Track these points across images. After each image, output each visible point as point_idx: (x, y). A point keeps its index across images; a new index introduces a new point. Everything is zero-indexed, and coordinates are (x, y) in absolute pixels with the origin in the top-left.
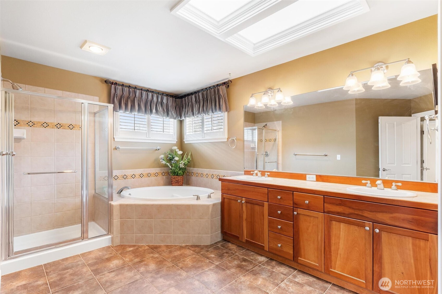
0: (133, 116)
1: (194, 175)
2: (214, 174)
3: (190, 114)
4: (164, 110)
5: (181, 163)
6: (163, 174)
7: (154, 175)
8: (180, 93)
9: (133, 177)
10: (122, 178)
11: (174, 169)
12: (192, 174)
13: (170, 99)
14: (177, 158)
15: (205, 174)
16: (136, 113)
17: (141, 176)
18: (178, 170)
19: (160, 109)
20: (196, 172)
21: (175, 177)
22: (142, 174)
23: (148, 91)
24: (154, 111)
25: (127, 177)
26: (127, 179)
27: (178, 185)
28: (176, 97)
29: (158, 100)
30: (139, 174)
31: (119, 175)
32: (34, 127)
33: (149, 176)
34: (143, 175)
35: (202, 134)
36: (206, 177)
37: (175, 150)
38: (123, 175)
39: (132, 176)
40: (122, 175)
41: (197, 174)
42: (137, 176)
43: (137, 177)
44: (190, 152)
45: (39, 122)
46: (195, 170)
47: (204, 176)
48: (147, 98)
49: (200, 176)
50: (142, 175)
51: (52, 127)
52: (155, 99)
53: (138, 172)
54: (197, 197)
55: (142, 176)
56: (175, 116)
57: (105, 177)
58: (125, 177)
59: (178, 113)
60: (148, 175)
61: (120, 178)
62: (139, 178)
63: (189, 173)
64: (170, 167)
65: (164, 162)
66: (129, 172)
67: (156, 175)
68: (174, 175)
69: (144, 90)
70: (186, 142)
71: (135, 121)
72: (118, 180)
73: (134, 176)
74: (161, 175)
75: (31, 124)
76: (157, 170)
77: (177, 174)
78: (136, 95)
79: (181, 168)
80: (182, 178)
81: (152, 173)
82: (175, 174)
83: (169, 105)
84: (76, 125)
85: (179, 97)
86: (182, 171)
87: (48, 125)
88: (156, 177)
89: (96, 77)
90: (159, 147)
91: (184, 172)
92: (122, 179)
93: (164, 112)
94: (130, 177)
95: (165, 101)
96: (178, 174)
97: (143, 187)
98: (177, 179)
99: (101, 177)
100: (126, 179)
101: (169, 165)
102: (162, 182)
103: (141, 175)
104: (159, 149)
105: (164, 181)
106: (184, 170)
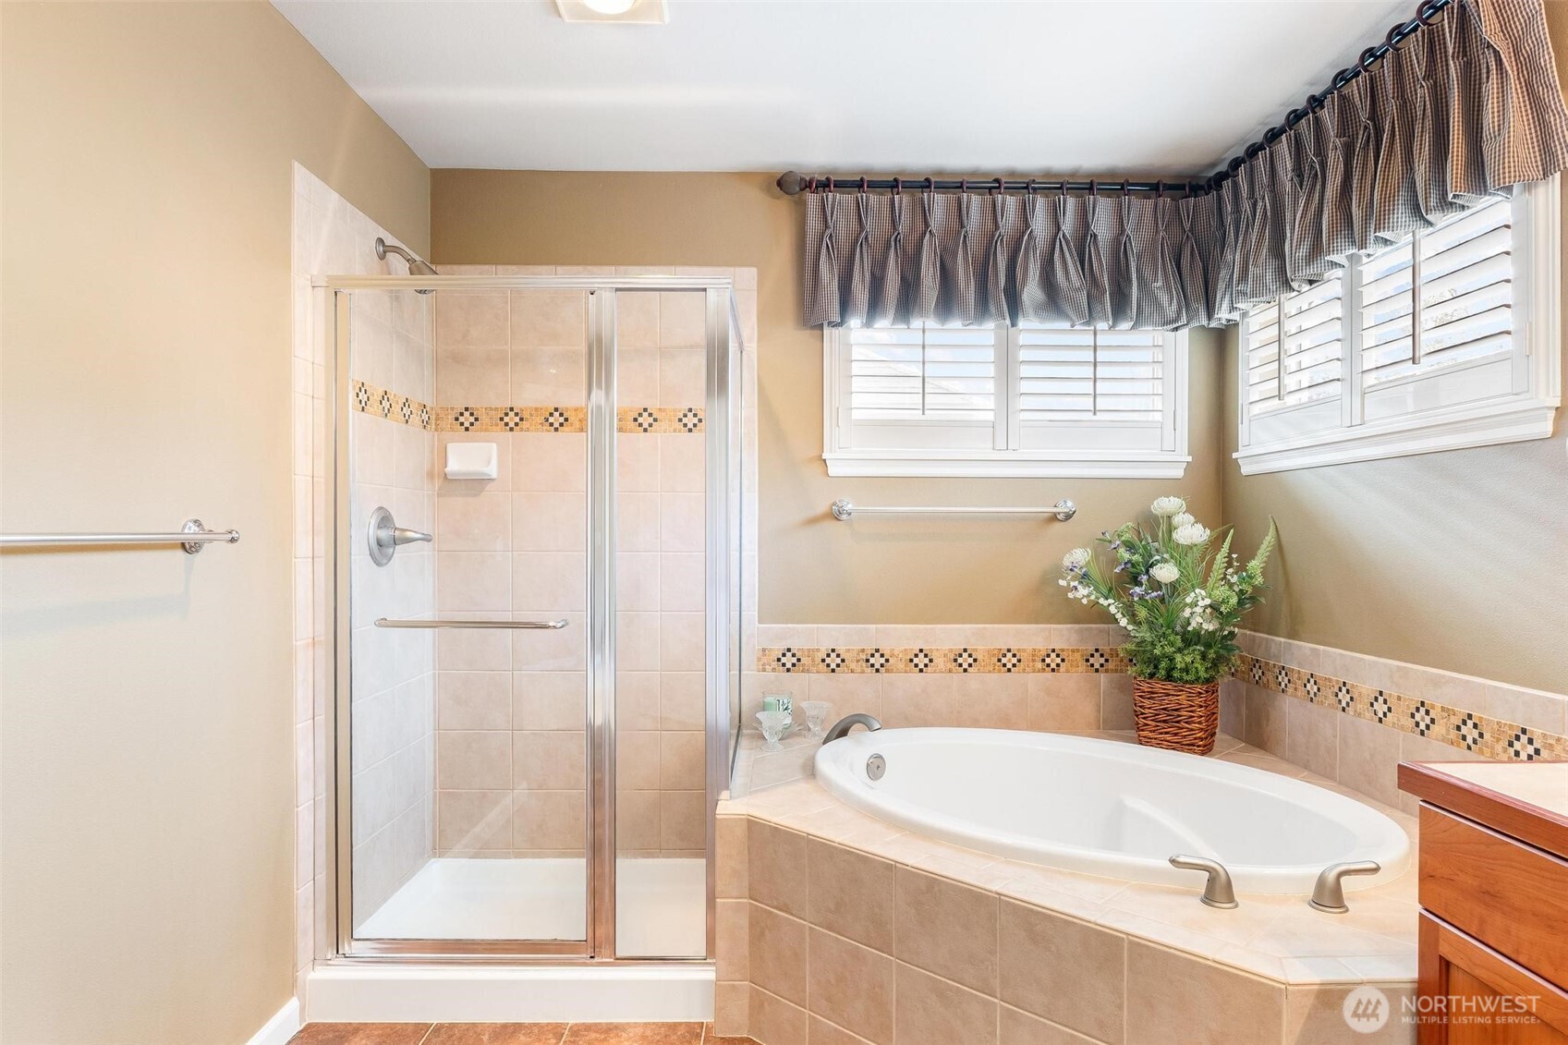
0: (917, 338)
1: (1290, 690)
2: (1436, 699)
3: (1264, 276)
4: (1094, 281)
5: (1188, 600)
6: (1092, 660)
7: (1039, 665)
8: (1207, 160)
9: (916, 665)
10: (864, 664)
11: (1148, 636)
12: (1283, 679)
13: (1140, 208)
14: (1166, 572)
15: (1366, 688)
16: (931, 323)
17: (960, 660)
18: (1172, 644)
19: (1069, 276)
20: (1306, 671)
21: (1158, 686)
22: (965, 650)
23: (993, 185)
24: (1032, 291)
25: (887, 661)
26: (887, 671)
27: (1175, 739)
28: (1182, 187)
29: (1059, 228)
30: (951, 650)
31: (848, 650)
32: (522, 430)
33: (1009, 666)
34: (975, 660)
35: (1347, 400)
36: (1369, 714)
37: (1169, 517)
38: (870, 648)
39: (911, 660)
40: (863, 650)
41: (1312, 688)
42: (940, 661)
43: (941, 666)
44: (1272, 531)
45: (536, 409)
46: (1303, 655)
47: (1361, 706)
48: (990, 225)
49: (1332, 700)
50: (965, 655)
51: (577, 425)
52: (1040, 224)
53: (947, 637)
54: (1212, 880)
55: (965, 666)
56: (1171, 310)
57: (784, 655)
58: (877, 661)
59: (1193, 288)
60: (1004, 660)
61: (853, 666)
62: (950, 671)
63: (1265, 668)
64: (1124, 622)
65: (1085, 592)
66: (900, 638)
67: (1051, 662)
68: (1152, 676)
69: (975, 188)
70: (1246, 469)
71: (924, 363)
72: (841, 676)
73: (927, 661)
74: (1083, 666)
75: (512, 419)
76: (1060, 636)
77: (1170, 670)
78: (927, 224)
79: (1197, 633)
80: (1198, 701)
81: (1024, 650)
82: (1156, 667)
83: (1135, 246)
84: (664, 410)
85: (1203, 182)
86: (1204, 657)
87: (566, 420)
88: (1049, 675)
89: (744, 176)
90: (1070, 504)
91: (1215, 665)
92: (863, 672)
93: (1094, 292)
94: (901, 666)
95: (1102, 225)
96: (1176, 674)
97: (975, 723)
98: (1170, 703)
99: (764, 650)
100: (882, 670)
101: (1113, 610)
102: (1087, 709)
103: (961, 656)
104: (1068, 516)
105: (1099, 706)
106: (1215, 648)
